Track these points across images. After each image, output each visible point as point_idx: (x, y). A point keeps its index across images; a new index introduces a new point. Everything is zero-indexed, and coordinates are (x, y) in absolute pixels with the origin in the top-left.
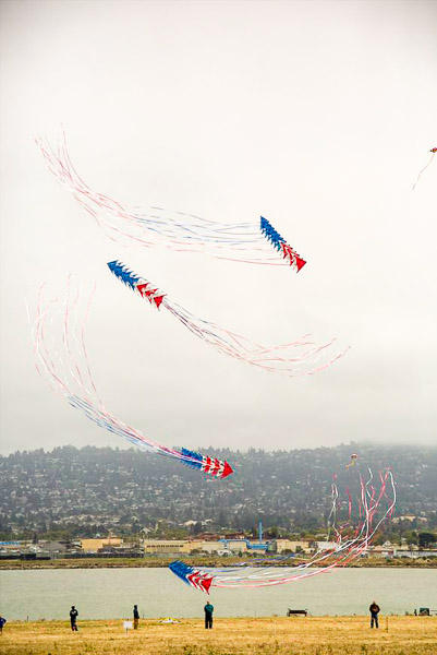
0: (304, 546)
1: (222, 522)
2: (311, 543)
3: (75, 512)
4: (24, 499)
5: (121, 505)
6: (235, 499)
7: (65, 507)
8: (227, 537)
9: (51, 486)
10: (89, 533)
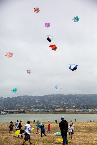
0: (93, 110)
1: (79, 106)
2: (94, 110)
3: (55, 105)
4: (47, 103)
5: (62, 103)
6: (81, 102)
7: (53, 104)
8: (80, 109)
9: (51, 101)
10: (57, 108)
